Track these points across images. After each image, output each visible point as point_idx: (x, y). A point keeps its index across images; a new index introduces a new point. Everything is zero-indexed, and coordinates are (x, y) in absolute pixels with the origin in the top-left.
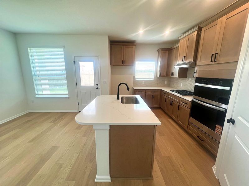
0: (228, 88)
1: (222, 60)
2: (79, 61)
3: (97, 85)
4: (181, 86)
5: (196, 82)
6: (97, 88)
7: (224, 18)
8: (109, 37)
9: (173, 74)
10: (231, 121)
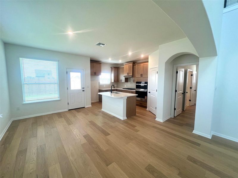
0: (146, 85)
1: (144, 76)
2: (70, 72)
3: (83, 88)
4: (125, 86)
5: (136, 83)
6: (83, 91)
7: (142, 64)
8: (90, 58)
9: (121, 80)
10: (149, 92)
